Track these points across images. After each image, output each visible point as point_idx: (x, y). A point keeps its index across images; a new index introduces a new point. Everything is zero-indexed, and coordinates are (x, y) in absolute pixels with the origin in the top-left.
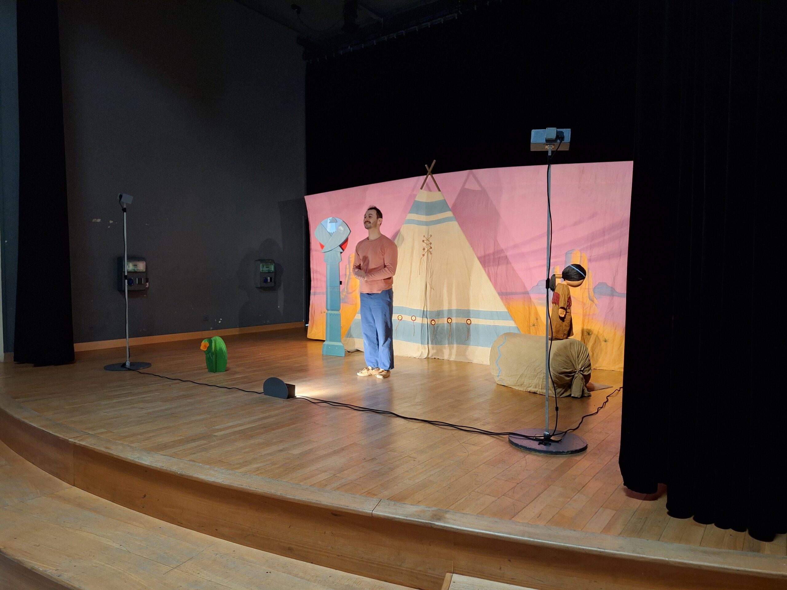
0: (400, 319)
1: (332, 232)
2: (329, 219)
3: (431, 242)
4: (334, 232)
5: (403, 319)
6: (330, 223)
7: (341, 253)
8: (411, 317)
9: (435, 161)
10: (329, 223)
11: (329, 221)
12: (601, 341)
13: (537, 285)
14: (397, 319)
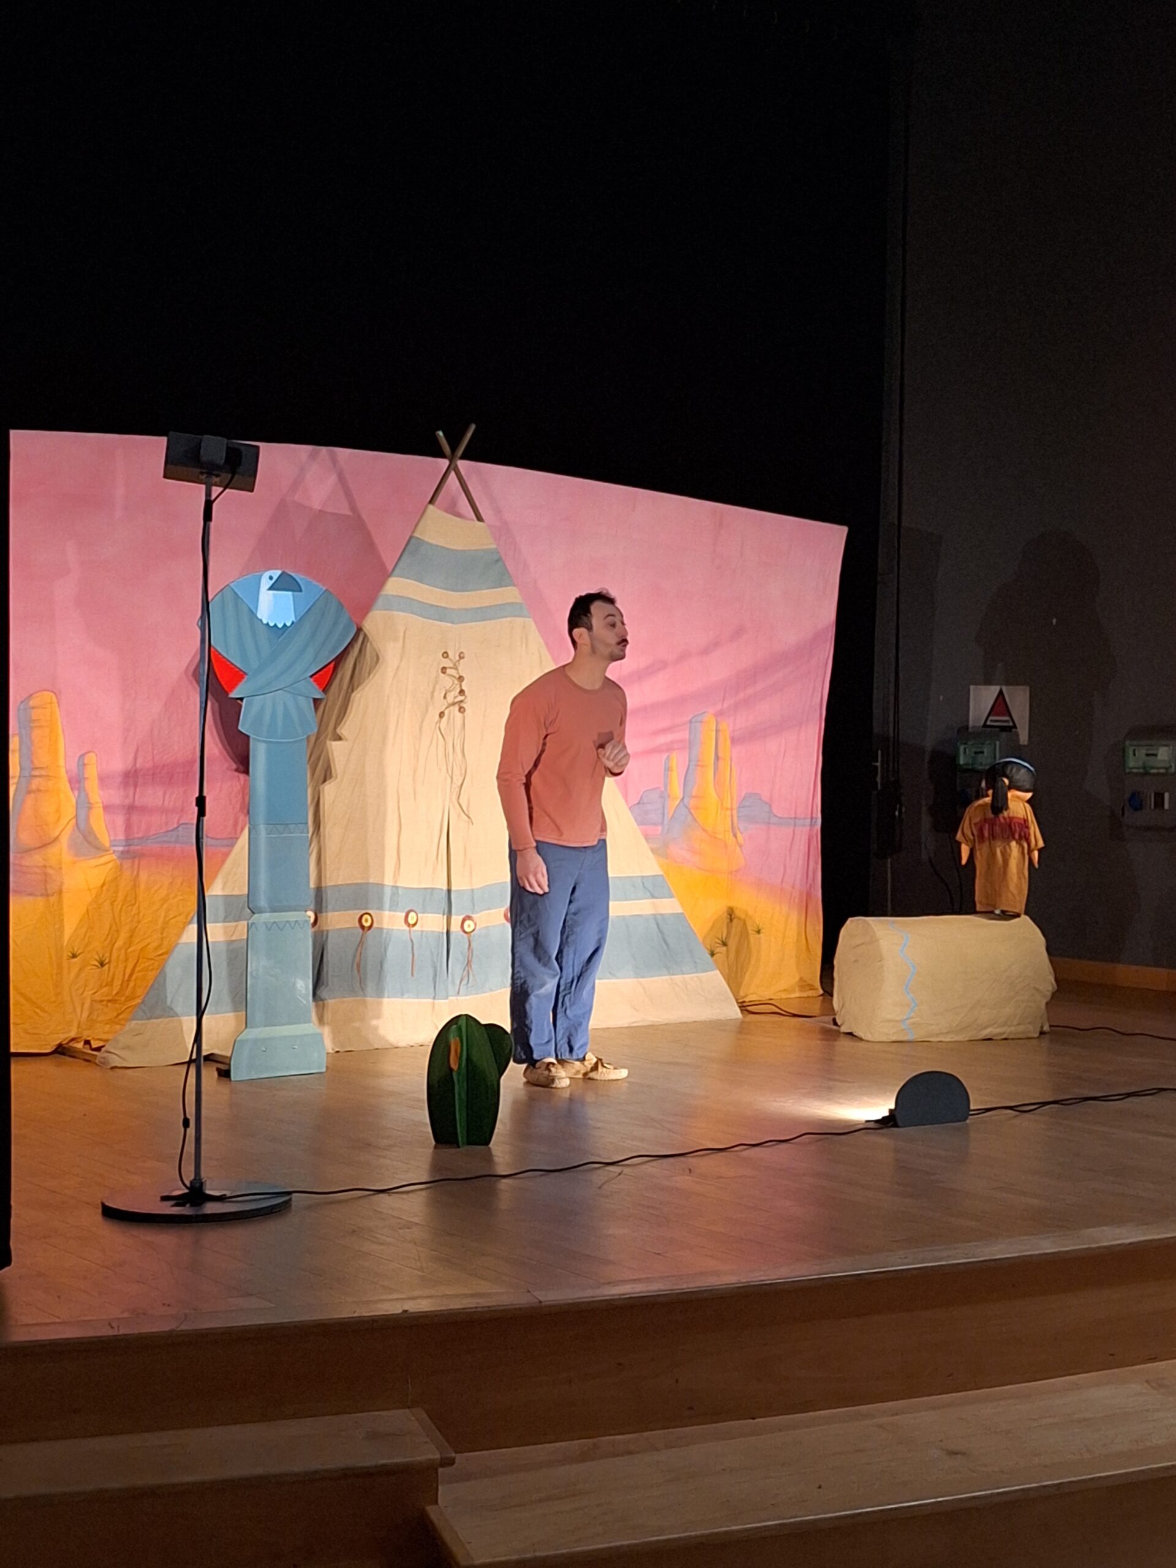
0: (367, 924)
1: (280, 626)
2: (267, 574)
3: (461, 674)
4: (288, 624)
5: (375, 925)
6: (271, 592)
7: (316, 702)
8: (404, 914)
9: (473, 427)
10: (271, 589)
11: (266, 583)
12: (750, 932)
13: (639, 803)
14: (357, 925)
